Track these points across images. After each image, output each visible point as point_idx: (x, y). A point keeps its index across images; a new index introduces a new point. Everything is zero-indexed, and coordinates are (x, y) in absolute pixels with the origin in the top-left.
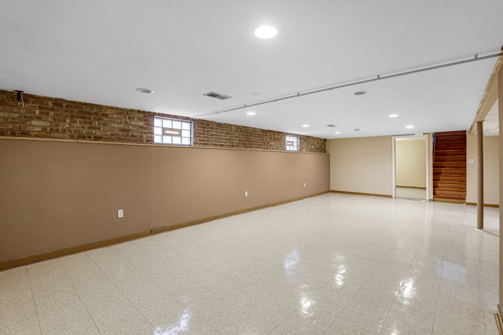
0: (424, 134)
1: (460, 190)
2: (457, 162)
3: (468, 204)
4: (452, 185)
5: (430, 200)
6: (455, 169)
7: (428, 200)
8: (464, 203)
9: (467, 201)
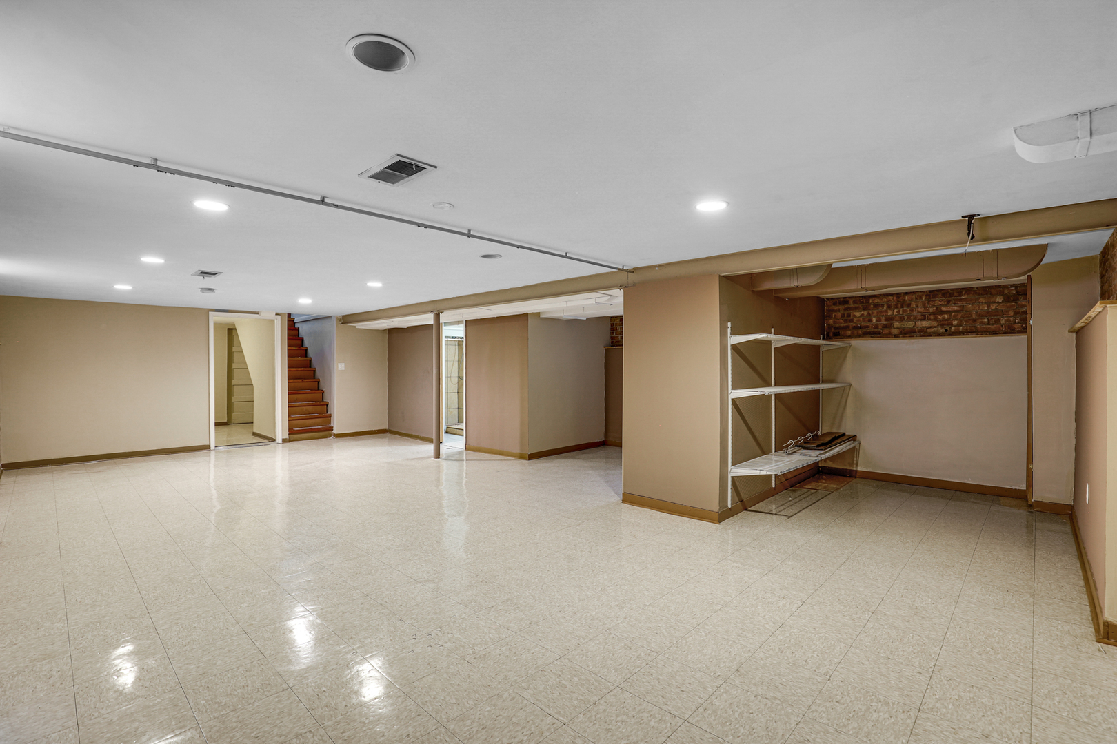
0: (277, 314)
1: (321, 415)
2: (300, 369)
3: (338, 436)
4: (305, 408)
5: (284, 441)
6: (301, 380)
7: (280, 441)
8: (330, 436)
9: (335, 431)
